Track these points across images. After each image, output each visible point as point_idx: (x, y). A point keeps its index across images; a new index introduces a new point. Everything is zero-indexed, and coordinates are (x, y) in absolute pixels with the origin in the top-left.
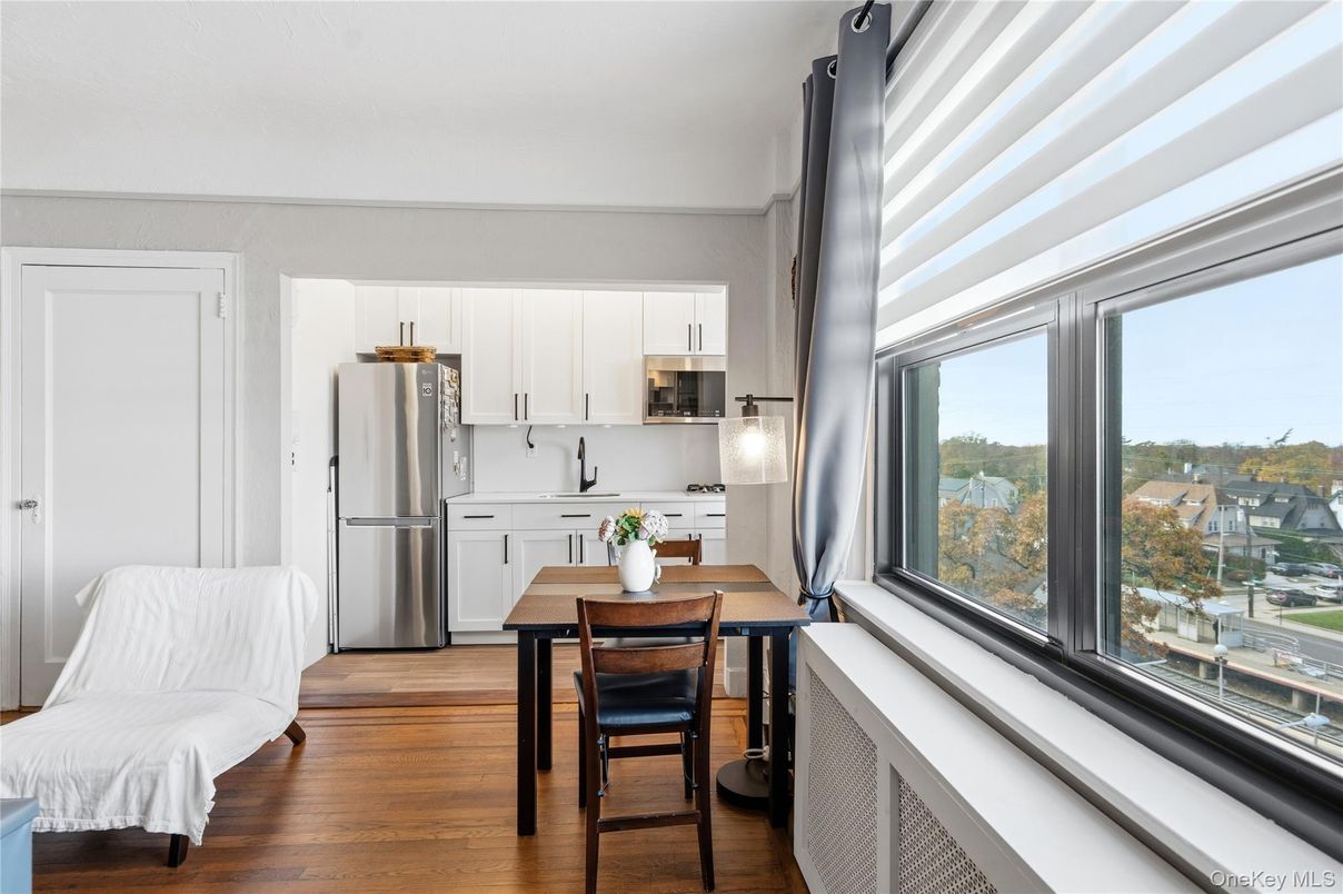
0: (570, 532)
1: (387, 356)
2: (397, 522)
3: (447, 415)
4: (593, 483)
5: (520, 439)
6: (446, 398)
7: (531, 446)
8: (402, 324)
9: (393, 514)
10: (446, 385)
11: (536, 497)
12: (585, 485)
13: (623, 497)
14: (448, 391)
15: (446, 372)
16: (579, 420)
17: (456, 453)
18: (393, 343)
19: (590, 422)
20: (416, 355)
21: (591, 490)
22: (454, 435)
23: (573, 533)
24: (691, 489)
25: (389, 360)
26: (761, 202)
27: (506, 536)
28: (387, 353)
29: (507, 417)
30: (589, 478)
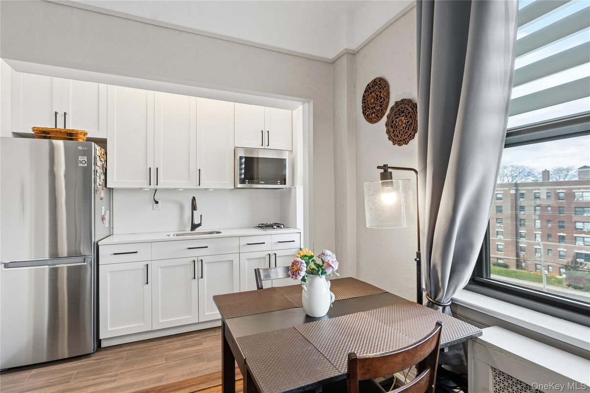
0: (193, 259)
1: (44, 134)
2: (49, 263)
3: (98, 180)
4: (199, 225)
5: (149, 197)
6: (98, 168)
7: (157, 202)
8: (56, 113)
9: (47, 257)
10: (98, 158)
11: (164, 237)
12: (194, 227)
13: (224, 233)
14: (99, 163)
15: (97, 150)
16: (194, 186)
17: (103, 208)
18: (49, 125)
19: (202, 186)
20: (70, 136)
21: (198, 230)
22: (102, 195)
23: (196, 259)
24: (262, 226)
25: (45, 137)
26: (330, 55)
27: (147, 265)
28: (44, 132)
29: (143, 183)
30: (196, 222)
